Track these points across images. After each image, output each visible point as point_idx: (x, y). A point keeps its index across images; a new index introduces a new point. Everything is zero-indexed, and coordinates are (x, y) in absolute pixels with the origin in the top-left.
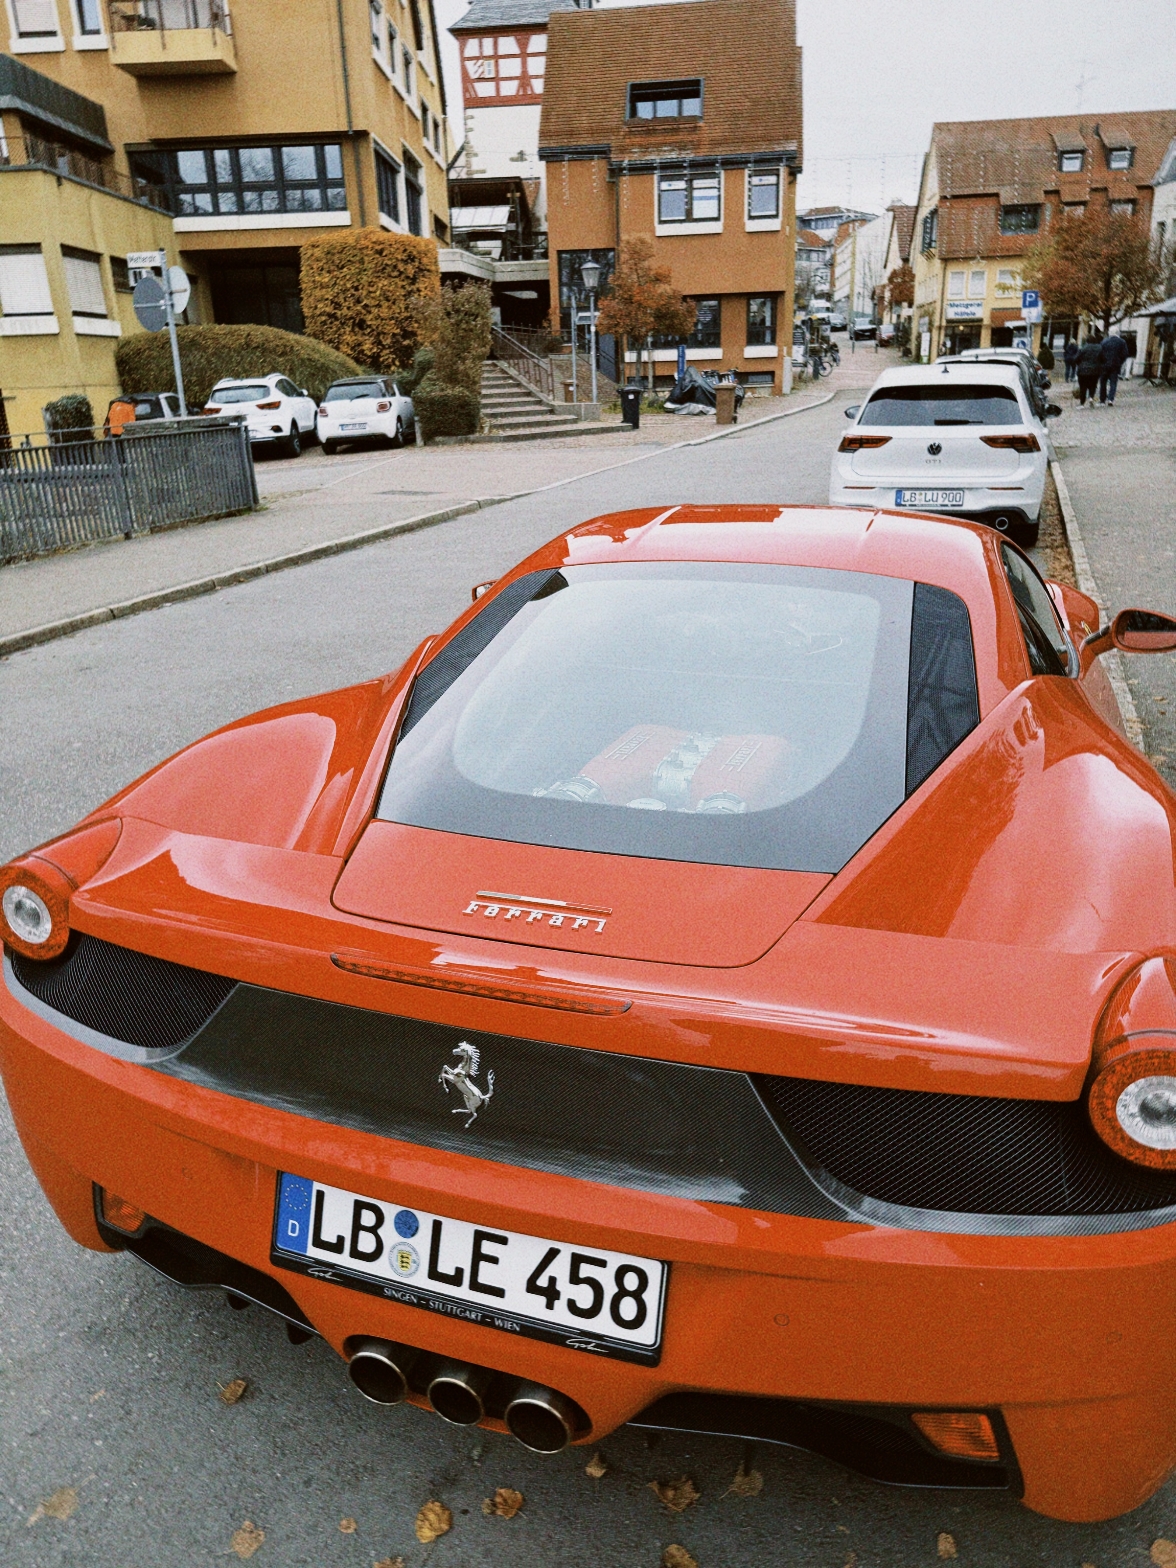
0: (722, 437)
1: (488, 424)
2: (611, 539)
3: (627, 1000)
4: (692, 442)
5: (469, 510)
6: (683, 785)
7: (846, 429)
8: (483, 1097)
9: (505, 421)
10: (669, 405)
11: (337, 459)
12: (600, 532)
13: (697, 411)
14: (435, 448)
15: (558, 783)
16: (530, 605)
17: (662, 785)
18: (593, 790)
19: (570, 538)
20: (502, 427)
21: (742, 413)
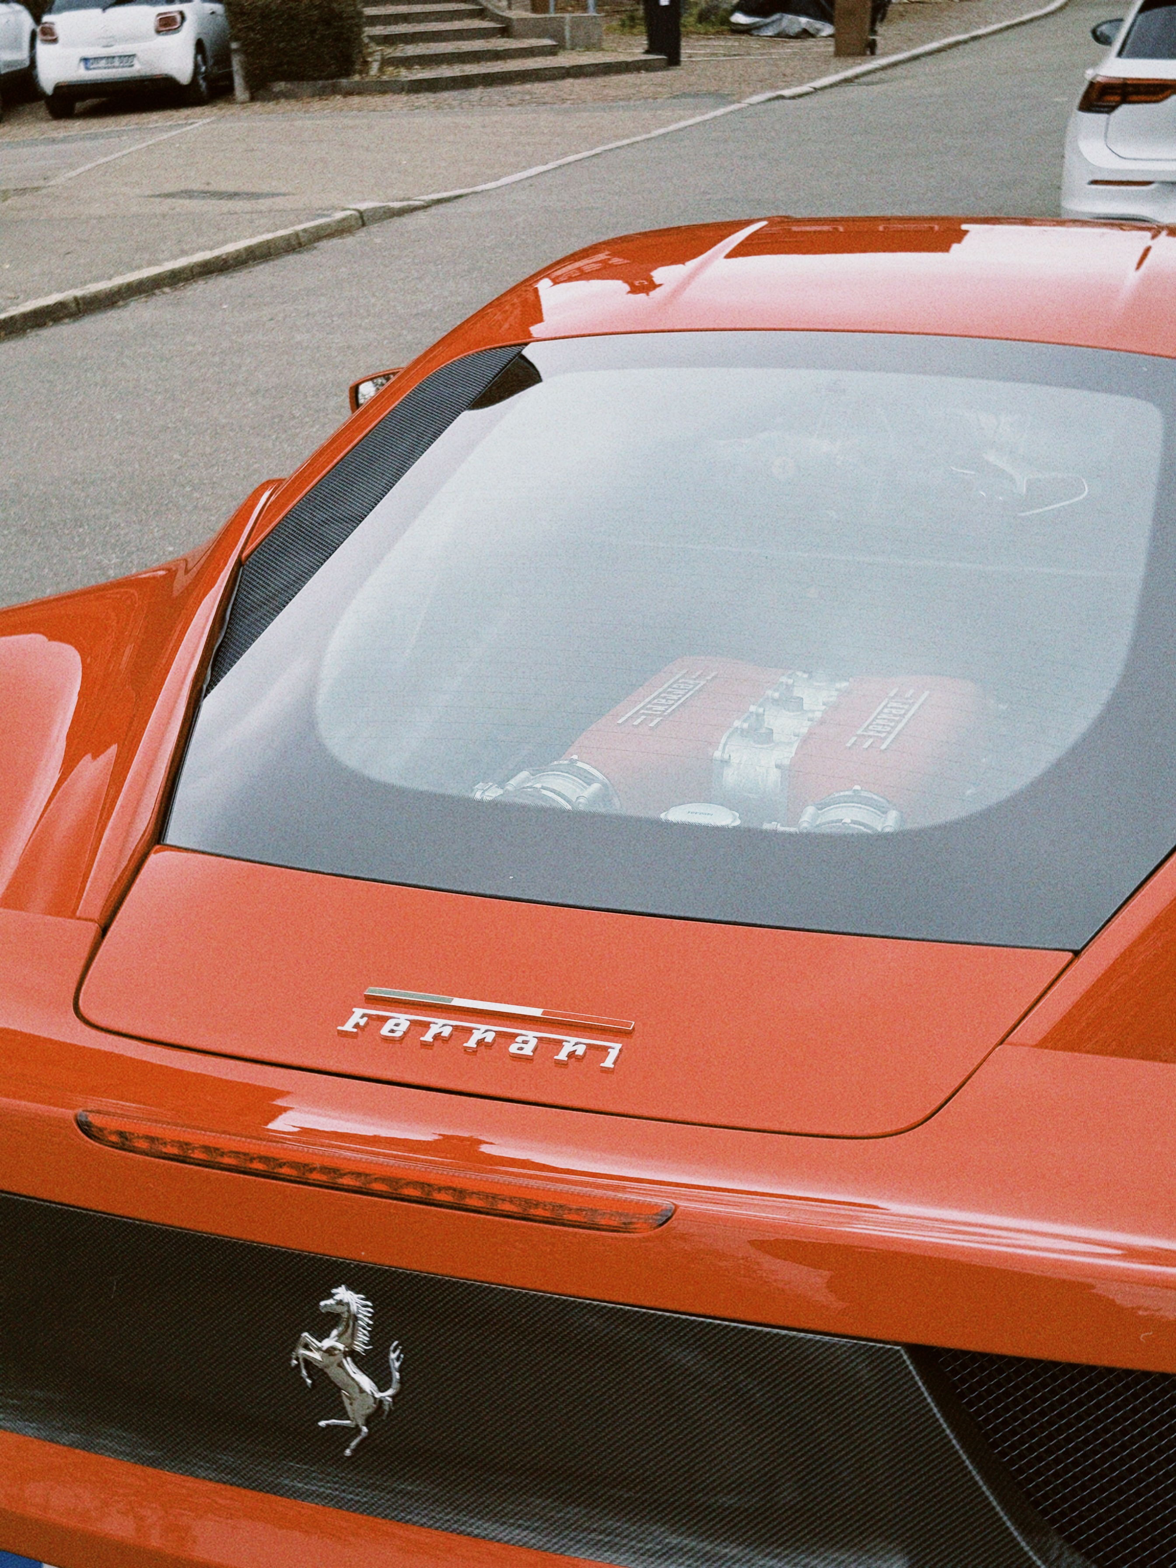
0: (847, 81)
1: (378, 57)
2: (627, 288)
3: (666, 1203)
4: (786, 92)
5: (341, 229)
6: (774, 775)
7: (1094, 64)
8: (378, 1395)
9: (412, 50)
10: (739, 18)
11: (77, 127)
12: (604, 272)
13: (795, 29)
14: (271, 105)
15: (524, 774)
16: (468, 418)
17: (730, 777)
18: (596, 786)
19: (544, 286)
20: (408, 62)
21: (885, 34)
